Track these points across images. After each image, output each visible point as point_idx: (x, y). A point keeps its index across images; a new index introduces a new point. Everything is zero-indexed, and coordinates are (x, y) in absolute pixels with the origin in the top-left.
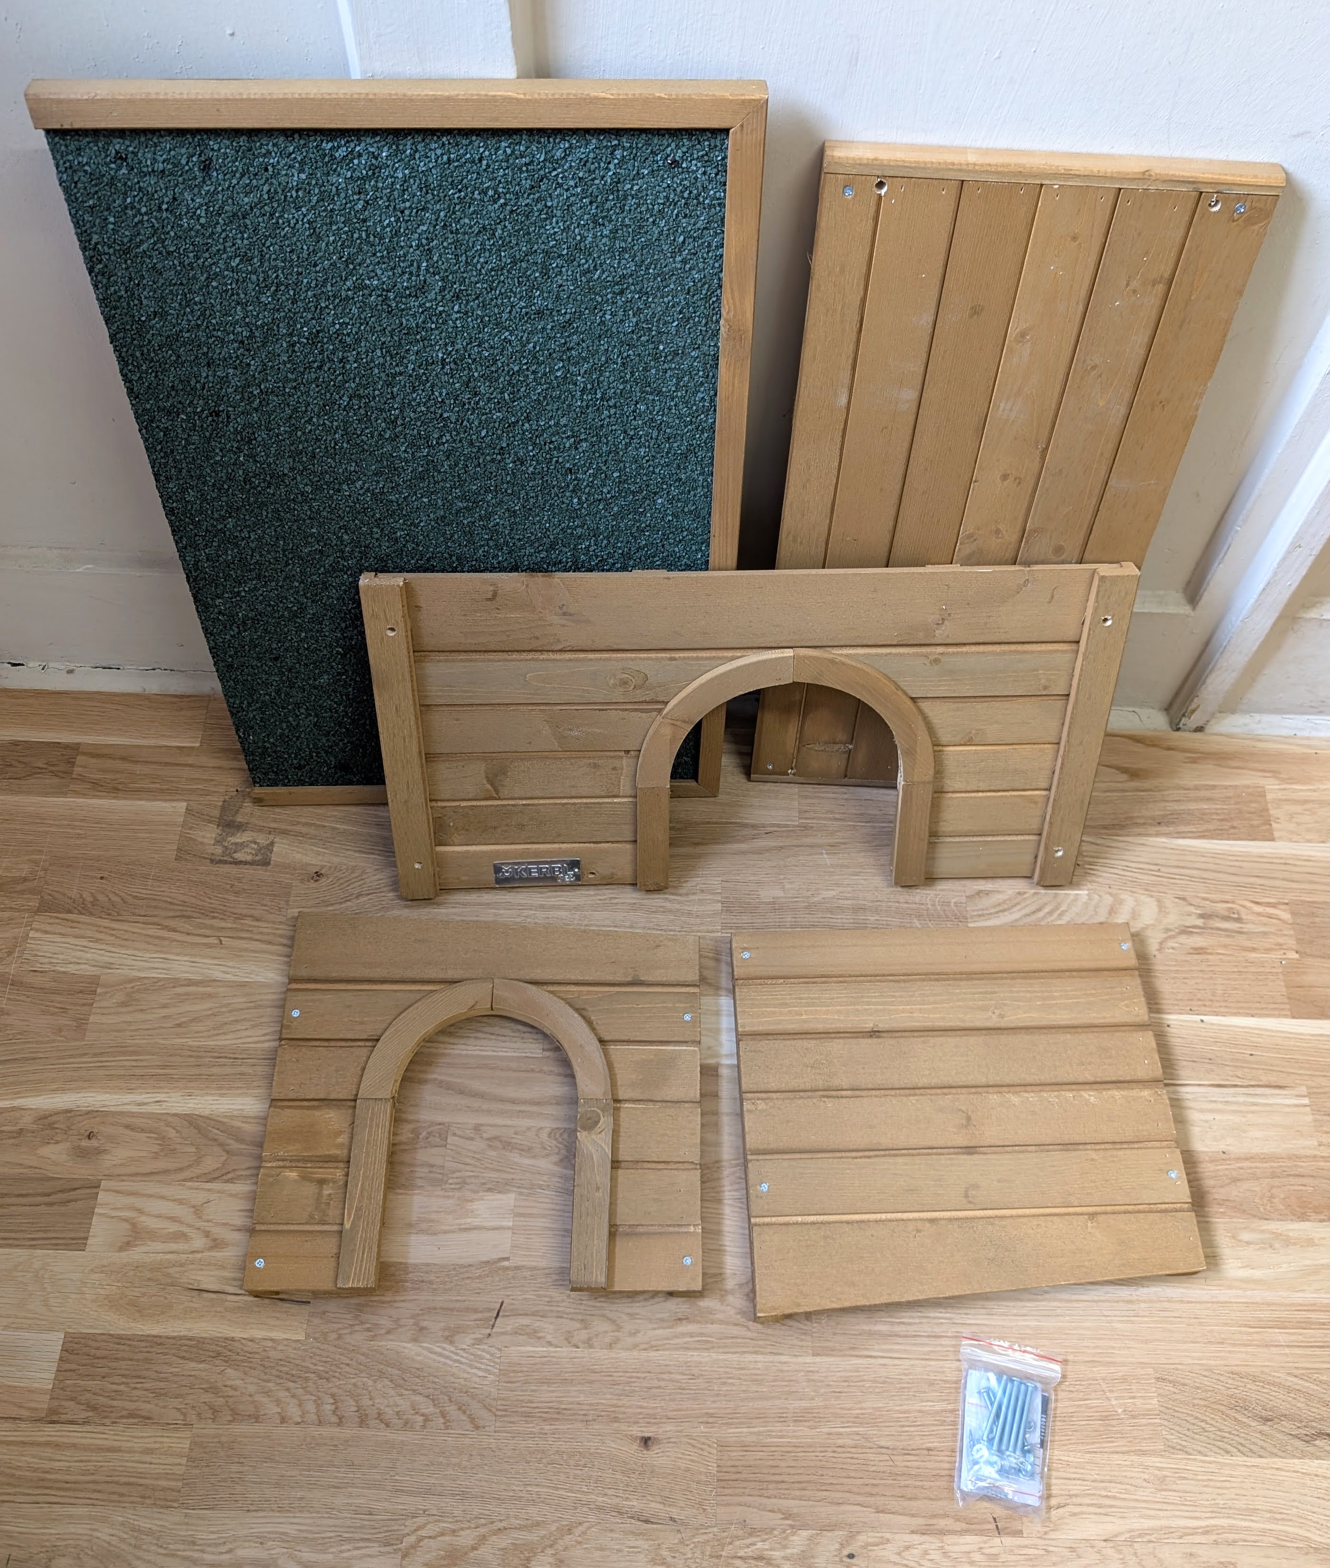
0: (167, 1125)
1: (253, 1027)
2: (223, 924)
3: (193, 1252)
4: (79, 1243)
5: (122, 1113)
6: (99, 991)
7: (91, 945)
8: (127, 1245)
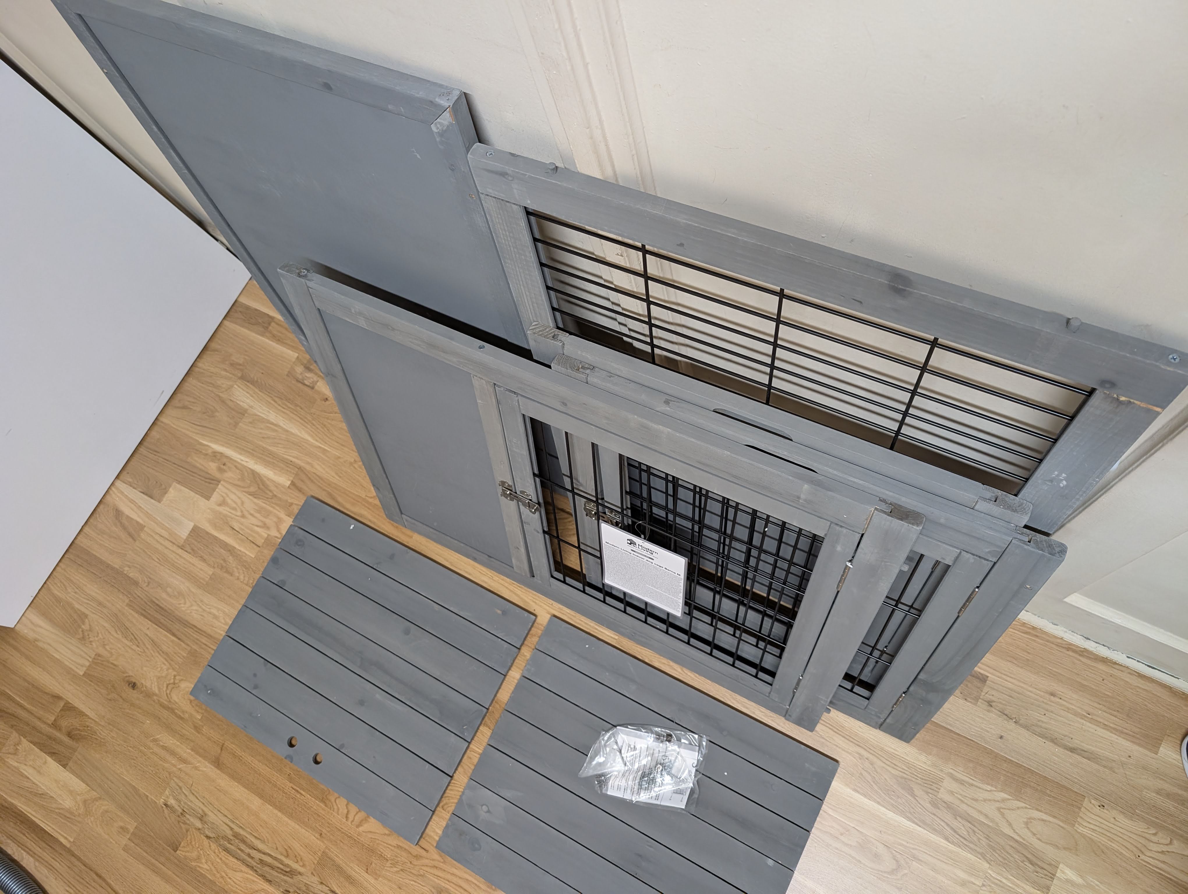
0: (246, 471)
1: (284, 448)
2: (291, 406)
3: (236, 516)
4: (208, 498)
5: (236, 461)
6: (246, 415)
7: (250, 397)
8: (220, 505)
